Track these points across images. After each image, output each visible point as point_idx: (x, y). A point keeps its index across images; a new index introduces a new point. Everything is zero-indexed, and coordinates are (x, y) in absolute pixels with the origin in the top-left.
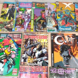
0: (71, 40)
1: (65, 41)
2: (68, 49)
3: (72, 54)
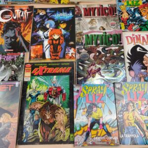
0: (24, 15)
1: (15, 16)
2: (16, 28)
3: (20, 33)
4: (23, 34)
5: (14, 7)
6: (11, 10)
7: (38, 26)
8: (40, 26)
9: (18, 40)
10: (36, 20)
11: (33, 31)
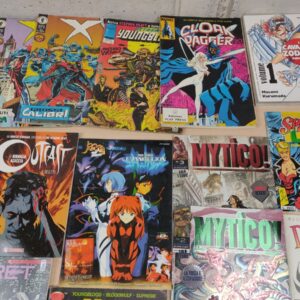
0: (55, 156)
1: (34, 158)
3: (43, 205)
4: (50, 207)
5: (34, 134)
6: (28, 141)
7: (85, 186)
8: (90, 185)
9: (37, 222)
10: (81, 170)
11: (73, 199)
